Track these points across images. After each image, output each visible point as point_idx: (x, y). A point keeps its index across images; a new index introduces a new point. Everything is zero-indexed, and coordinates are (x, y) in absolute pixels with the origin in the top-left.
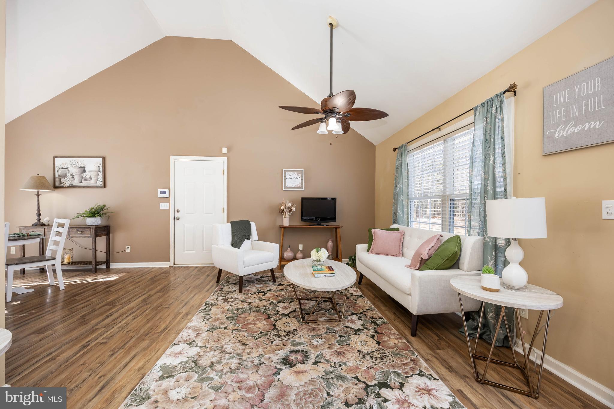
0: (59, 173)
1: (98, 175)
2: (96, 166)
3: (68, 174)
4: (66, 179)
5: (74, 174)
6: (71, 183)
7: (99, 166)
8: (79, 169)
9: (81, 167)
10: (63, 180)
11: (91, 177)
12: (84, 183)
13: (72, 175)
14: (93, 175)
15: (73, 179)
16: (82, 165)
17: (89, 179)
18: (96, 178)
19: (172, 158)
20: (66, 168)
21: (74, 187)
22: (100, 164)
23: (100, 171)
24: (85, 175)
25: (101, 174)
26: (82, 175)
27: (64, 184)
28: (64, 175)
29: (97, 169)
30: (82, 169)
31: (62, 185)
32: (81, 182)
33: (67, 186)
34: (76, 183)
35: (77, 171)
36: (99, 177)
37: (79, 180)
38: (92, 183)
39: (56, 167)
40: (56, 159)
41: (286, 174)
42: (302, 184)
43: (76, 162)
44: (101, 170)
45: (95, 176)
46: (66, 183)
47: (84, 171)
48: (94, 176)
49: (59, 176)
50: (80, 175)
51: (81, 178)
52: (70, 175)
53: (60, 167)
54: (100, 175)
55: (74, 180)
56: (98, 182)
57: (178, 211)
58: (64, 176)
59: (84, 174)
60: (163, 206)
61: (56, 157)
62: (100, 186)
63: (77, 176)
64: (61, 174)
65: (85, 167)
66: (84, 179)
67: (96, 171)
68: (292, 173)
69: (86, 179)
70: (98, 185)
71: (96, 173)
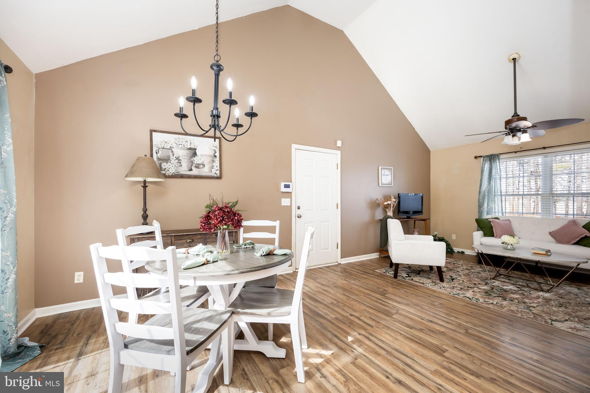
0: (159, 155)
1: (213, 161)
2: (211, 149)
3: (172, 157)
4: (169, 164)
5: (181, 158)
6: (176, 170)
7: (215, 149)
8: (188, 151)
9: (190, 149)
10: (164, 165)
11: (205, 163)
12: (195, 172)
13: (178, 159)
14: (206, 161)
15: (179, 165)
16: (192, 146)
17: (201, 166)
18: (211, 165)
19: (294, 146)
20: (169, 147)
21: (182, 176)
22: (216, 147)
23: (216, 156)
24: (197, 160)
25: (217, 159)
26: (192, 159)
27: (166, 170)
28: (167, 158)
29: (212, 153)
30: (192, 151)
31: (164, 172)
32: (191, 170)
33: (170, 174)
34: (184, 170)
35: (185, 154)
36: (214, 164)
37: (188, 166)
38: (205, 171)
39: (154, 146)
40: (154, 134)
41: (382, 171)
42: (392, 181)
43: (184, 141)
44: (217, 154)
45: (209, 162)
46: (170, 170)
47: (195, 154)
48: (207, 163)
49: (159, 159)
50: (189, 159)
51: (190, 165)
52: (175, 159)
53: (160, 146)
54: (216, 161)
55: (181, 166)
56: (214, 171)
57: (299, 208)
58: (167, 160)
59: (195, 158)
60: (285, 202)
61: (155, 131)
62: (215, 175)
63: (185, 160)
64: (162, 156)
65: (196, 149)
66: (194, 165)
67: (210, 156)
68: (385, 170)
69: (197, 165)
70: (213, 174)
71: (211, 159)
